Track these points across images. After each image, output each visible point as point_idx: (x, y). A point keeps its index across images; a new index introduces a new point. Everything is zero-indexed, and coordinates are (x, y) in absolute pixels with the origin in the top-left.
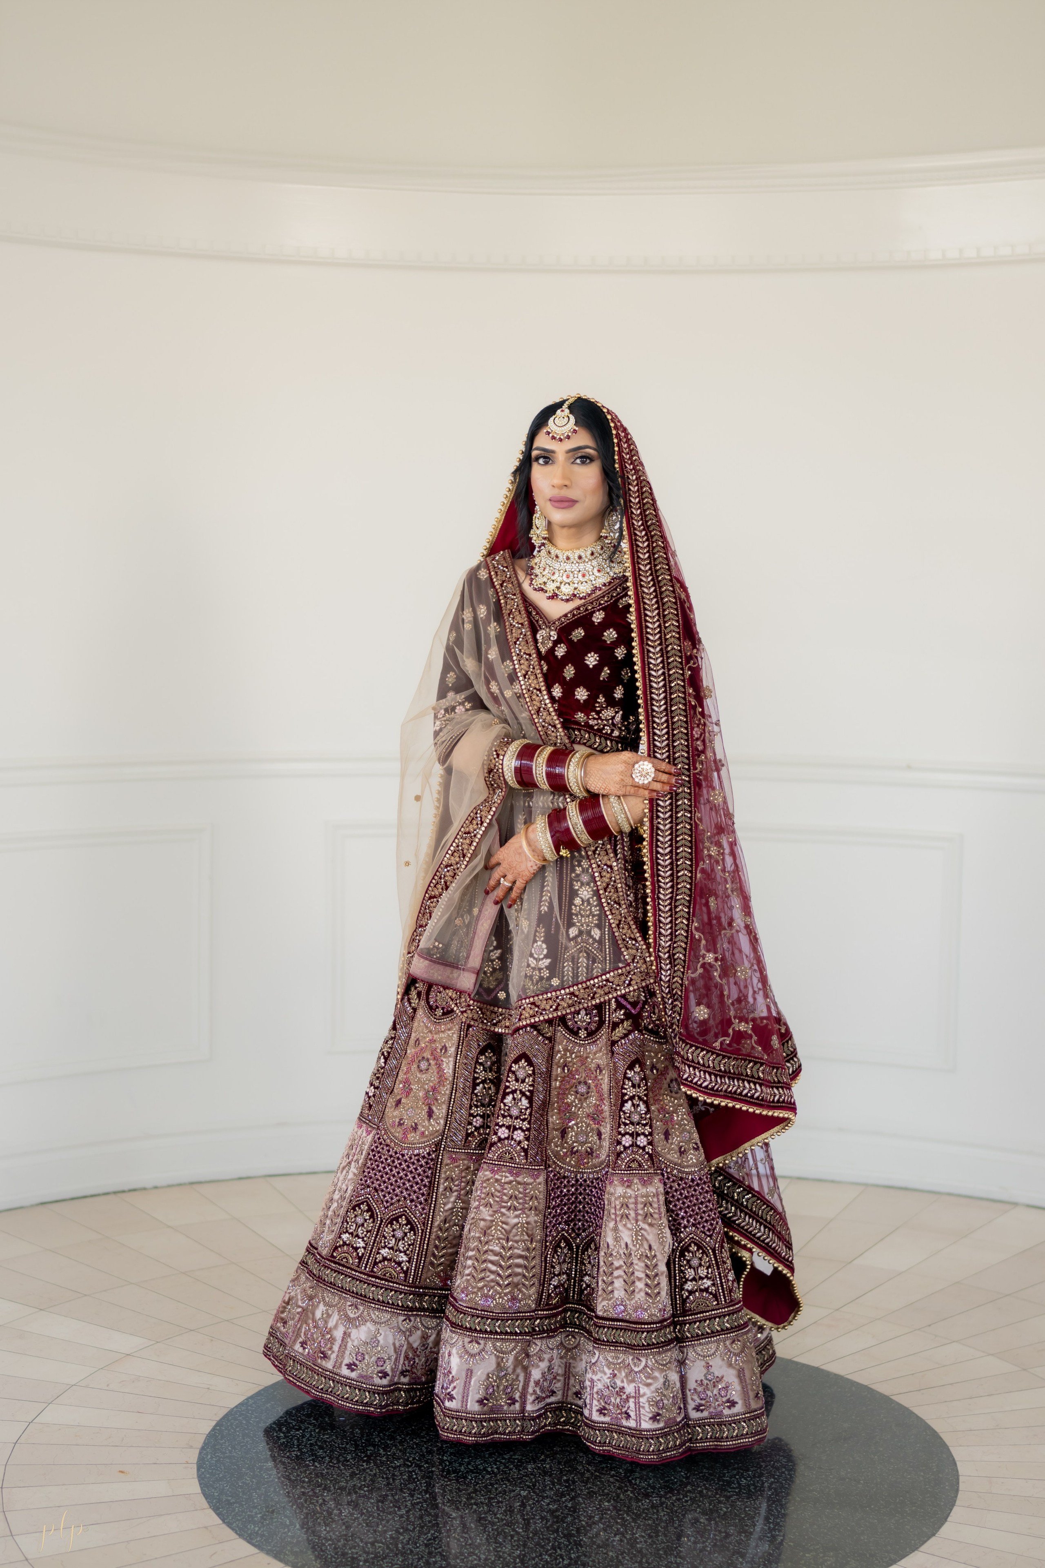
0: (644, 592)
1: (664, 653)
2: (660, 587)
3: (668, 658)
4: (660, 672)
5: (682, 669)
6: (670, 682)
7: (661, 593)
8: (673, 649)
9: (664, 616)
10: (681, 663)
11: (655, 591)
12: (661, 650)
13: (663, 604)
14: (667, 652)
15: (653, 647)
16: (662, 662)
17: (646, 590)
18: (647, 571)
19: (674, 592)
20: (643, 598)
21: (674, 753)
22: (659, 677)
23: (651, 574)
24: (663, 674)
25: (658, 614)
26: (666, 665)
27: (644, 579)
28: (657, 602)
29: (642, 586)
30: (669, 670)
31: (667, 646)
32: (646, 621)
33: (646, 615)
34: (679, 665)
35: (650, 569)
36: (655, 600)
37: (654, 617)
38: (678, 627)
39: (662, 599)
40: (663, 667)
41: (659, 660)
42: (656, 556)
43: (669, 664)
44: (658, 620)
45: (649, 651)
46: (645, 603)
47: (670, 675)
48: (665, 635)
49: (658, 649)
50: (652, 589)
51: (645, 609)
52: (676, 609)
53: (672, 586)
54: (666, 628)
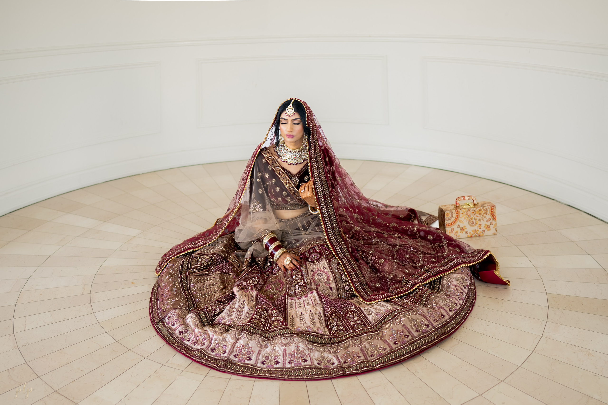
0: (313, 164)
1: (321, 183)
2: (318, 162)
3: (323, 185)
4: (321, 190)
5: (328, 188)
6: (324, 193)
7: (318, 164)
8: (324, 182)
9: (320, 172)
10: (327, 186)
11: (316, 163)
12: (320, 182)
13: (319, 168)
14: (322, 183)
15: (317, 182)
16: (321, 187)
17: (314, 163)
18: (314, 157)
19: (322, 163)
20: (313, 166)
21: (330, 213)
22: (321, 192)
23: (315, 158)
24: (322, 191)
25: (318, 171)
26: (322, 187)
27: (313, 160)
28: (317, 167)
29: (312, 162)
30: (324, 189)
31: (322, 181)
32: (314, 174)
33: (314, 172)
34: (327, 187)
35: (315, 156)
36: (316, 167)
37: (316, 172)
38: (324, 175)
39: (319, 166)
40: (322, 188)
41: (320, 186)
42: (316, 151)
43: (323, 187)
44: (318, 173)
45: (316, 184)
46: (313, 168)
47: (324, 191)
48: (321, 178)
49: (319, 182)
50: (315, 163)
51: (314, 170)
52: (323, 169)
53: (322, 162)
54: (320, 175)
